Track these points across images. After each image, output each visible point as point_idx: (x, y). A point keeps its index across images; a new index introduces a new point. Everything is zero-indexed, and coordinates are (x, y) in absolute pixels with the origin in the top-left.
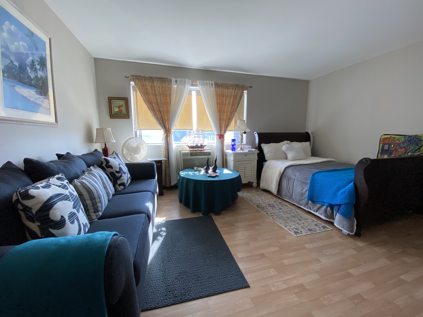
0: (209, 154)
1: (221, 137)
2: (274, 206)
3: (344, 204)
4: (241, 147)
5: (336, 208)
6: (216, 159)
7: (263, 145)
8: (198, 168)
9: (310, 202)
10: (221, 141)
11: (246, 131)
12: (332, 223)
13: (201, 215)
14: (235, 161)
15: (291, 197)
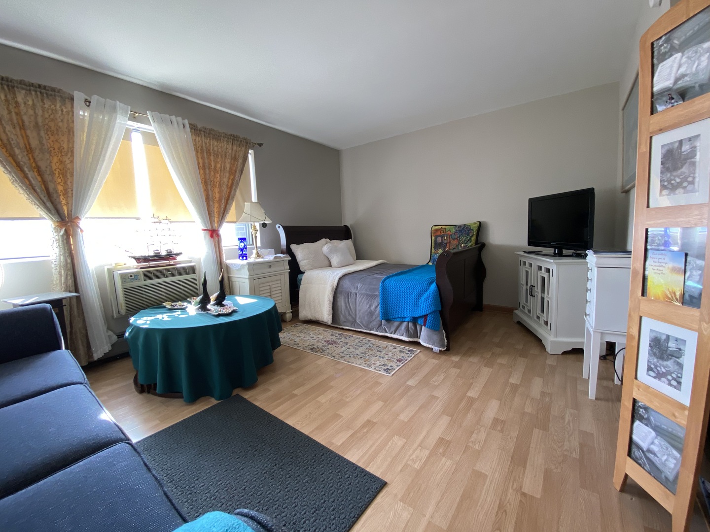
0: (192, 270)
1: (214, 235)
2: (335, 343)
3: (430, 314)
4: (258, 253)
5: (420, 321)
6: (205, 280)
7: (293, 247)
8: (173, 304)
9: (383, 322)
10: (215, 242)
11: (266, 222)
12: (418, 344)
13: (214, 402)
14: (253, 278)
15: (354, 323)
